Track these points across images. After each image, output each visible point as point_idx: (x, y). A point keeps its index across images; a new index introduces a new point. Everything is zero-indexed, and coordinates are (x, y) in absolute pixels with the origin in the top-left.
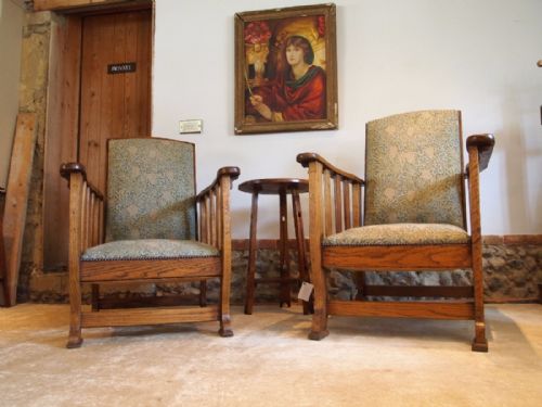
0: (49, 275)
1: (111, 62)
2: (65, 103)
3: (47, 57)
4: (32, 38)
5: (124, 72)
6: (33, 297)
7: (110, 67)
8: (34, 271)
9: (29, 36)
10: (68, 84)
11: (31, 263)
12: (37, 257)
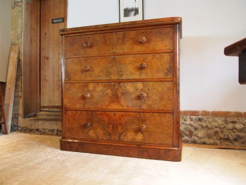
0: (26, 119)
1: (53, 18)
2: (33, 39)
3: (22, 18)
4: (16, 8)
5: (59, 22)
6: (19, 129)
7: (53, 20)
8: (20, 118)
9: (14, 8)
10: (34, 29)
11: (18, 114)
12: (21, 111)
